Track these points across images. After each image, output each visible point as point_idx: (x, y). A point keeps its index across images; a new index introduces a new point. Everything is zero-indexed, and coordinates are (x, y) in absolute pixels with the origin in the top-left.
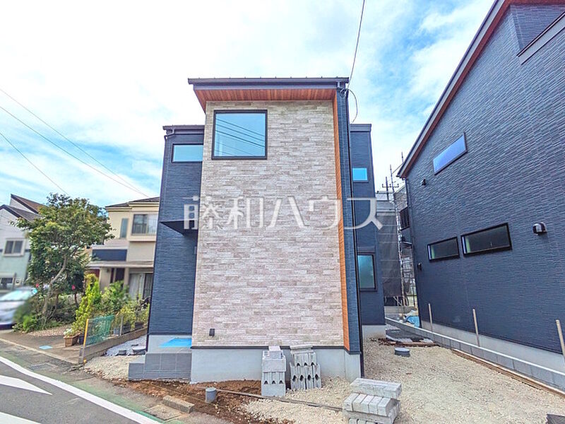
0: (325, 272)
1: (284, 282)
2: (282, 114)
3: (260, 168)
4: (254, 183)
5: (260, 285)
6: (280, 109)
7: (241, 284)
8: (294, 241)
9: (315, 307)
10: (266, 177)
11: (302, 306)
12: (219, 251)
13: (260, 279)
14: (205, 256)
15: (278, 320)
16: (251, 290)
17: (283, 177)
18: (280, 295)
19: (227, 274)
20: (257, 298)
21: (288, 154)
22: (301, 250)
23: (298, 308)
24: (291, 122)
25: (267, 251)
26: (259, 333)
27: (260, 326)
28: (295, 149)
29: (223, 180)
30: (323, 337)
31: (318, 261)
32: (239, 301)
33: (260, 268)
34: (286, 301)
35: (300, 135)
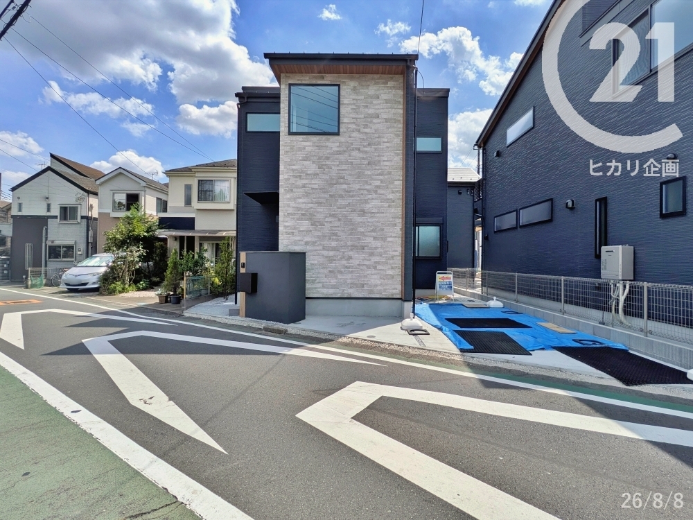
0: (389, 239)
1: (353, 247)
2: (354, 89)
3: (332, 143)
4: (328, 158)
5: (334, 249)
6: (352, 84)
7: (317, 248)
8: (363, 212)
9: (379, 267)
10: (339, 153)
11: (368, 267)
12: (298, 219)
13: (334, 244)
14: (287, 224)
15: (348, 277)
16: (325, 253)
17: (355, 153)
18: (350, 258)
19: (306, 239)
20: (331, 259)
21: (359, 131)
22: (369, 220)
23: (365, 267)
24: (362, 97)
25: (339, 220)
26: (334, 287)
27: (333, 282)
28: (366, 126)
29: (300, 155)
30: (385, 290)
31: (383, 230)
32: (316, 262)
33: (333, 235)
34: (355, 262)
35: (371, 111)
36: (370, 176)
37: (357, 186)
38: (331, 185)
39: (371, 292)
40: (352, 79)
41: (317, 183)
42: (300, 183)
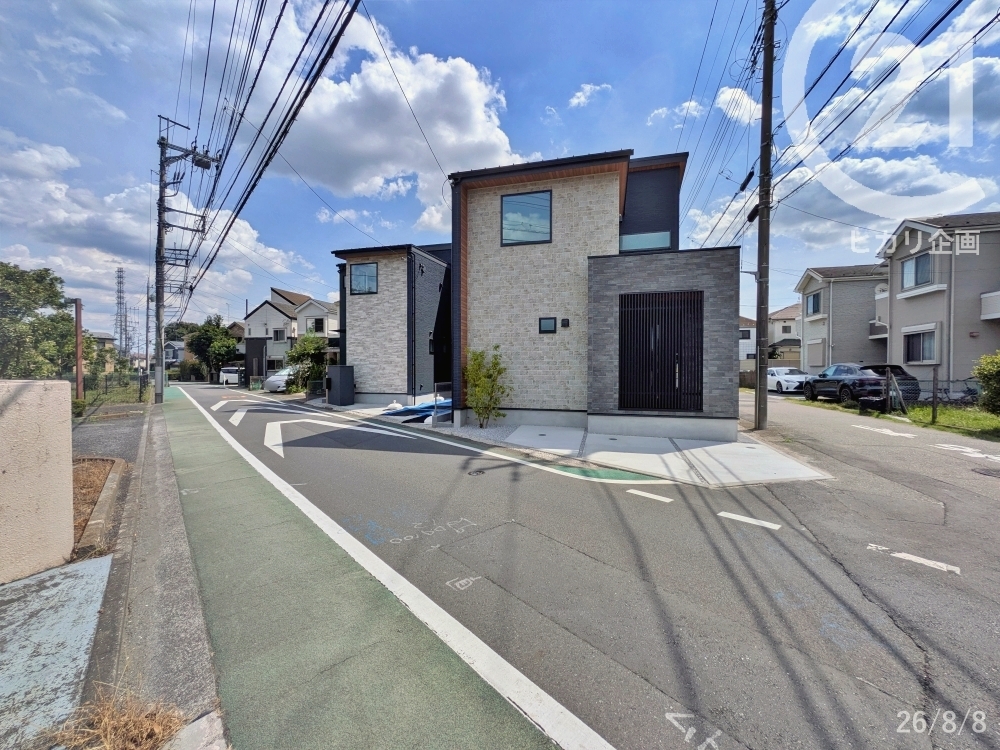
1: (386, 362)
2: (386, 265)
3: (374, 299)
5: (375, 363)
6: (385, 261)
8: (391, 340)
9: (400, 374)
10: (377, 304)
11: (395, 374)
12: (356, 346)
13: (375, 360)
14: (350, 349)
17: (386, 304)
18: (384, 369)
19: (361, 358)
20: (374, 370)
21: (387, 290)
22: (395, 345)
23: (392, 375)
24: (390, 269)
25: (378, 346)
26: (375, 386)
27: (375, 383)
28: (392, 287)
29: (357, 307)
30: (404, 388)
32: (366, 371)
33: (375, 355)
34: (387, 371)
35: (395, 277)
36: (394, 318)
37: (388, 325)
38: (374, 324)
39: (396, 390)
40: (384, 258)
41: (366, 324)
42: (357, 324)
